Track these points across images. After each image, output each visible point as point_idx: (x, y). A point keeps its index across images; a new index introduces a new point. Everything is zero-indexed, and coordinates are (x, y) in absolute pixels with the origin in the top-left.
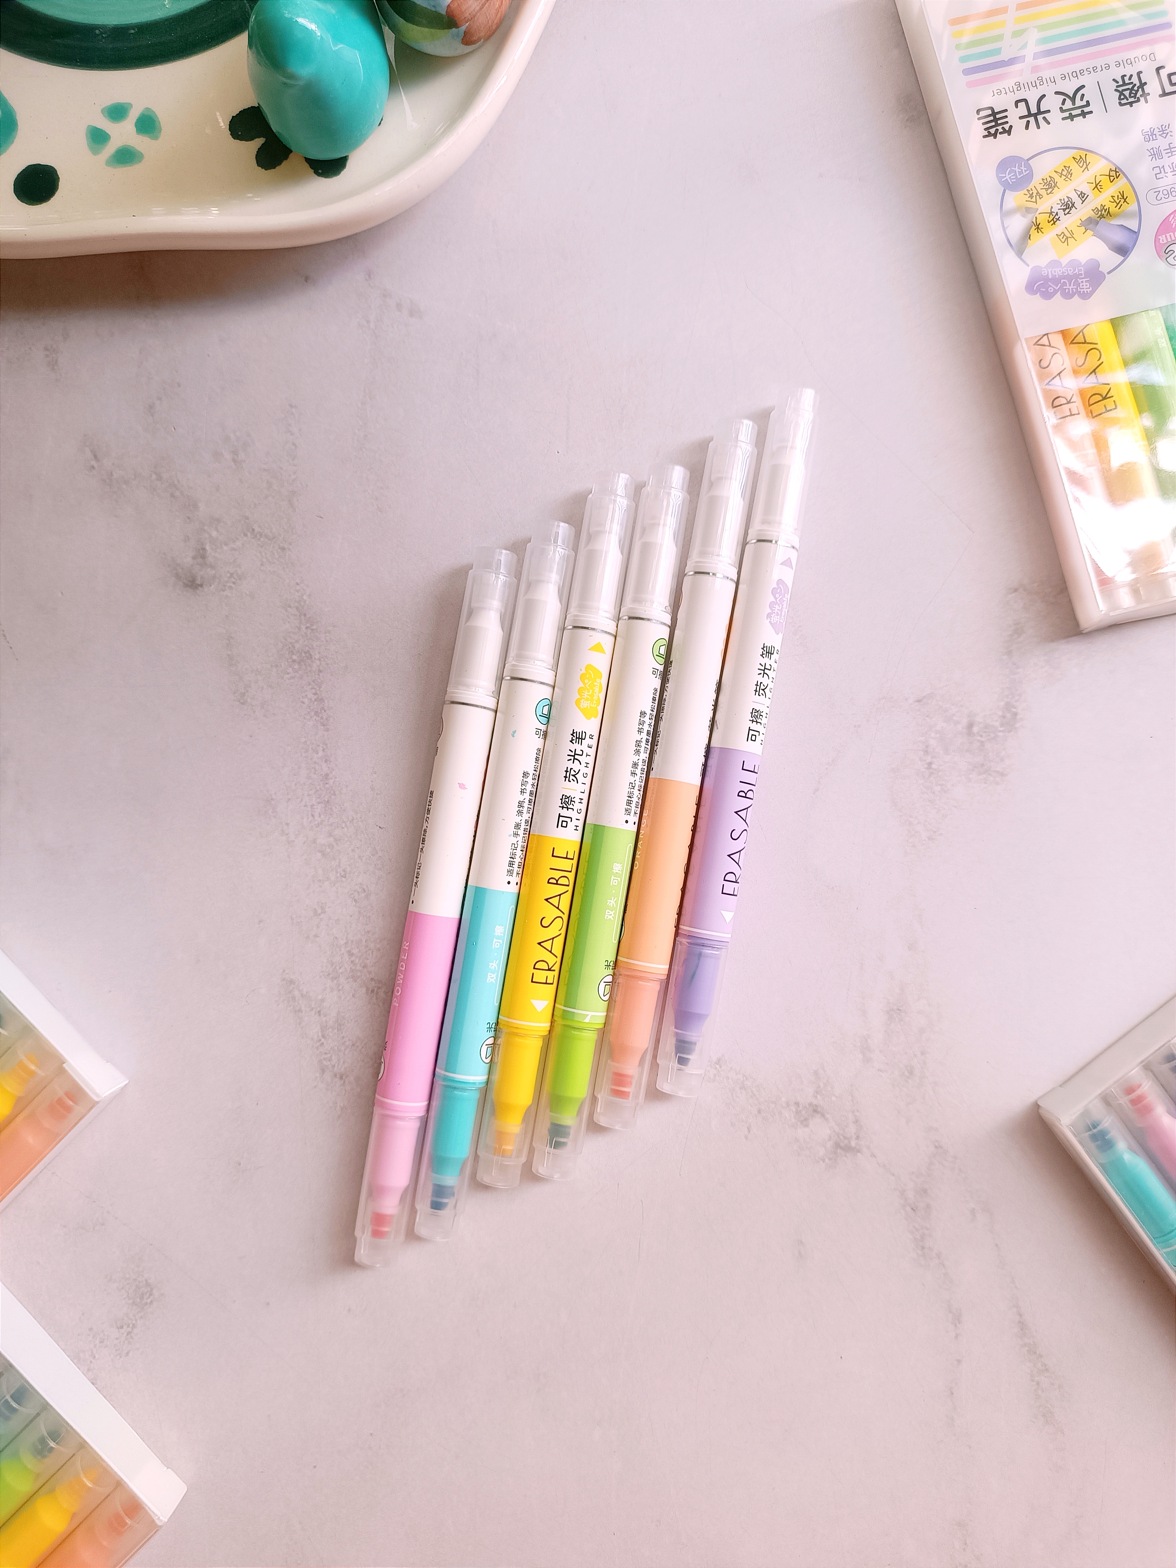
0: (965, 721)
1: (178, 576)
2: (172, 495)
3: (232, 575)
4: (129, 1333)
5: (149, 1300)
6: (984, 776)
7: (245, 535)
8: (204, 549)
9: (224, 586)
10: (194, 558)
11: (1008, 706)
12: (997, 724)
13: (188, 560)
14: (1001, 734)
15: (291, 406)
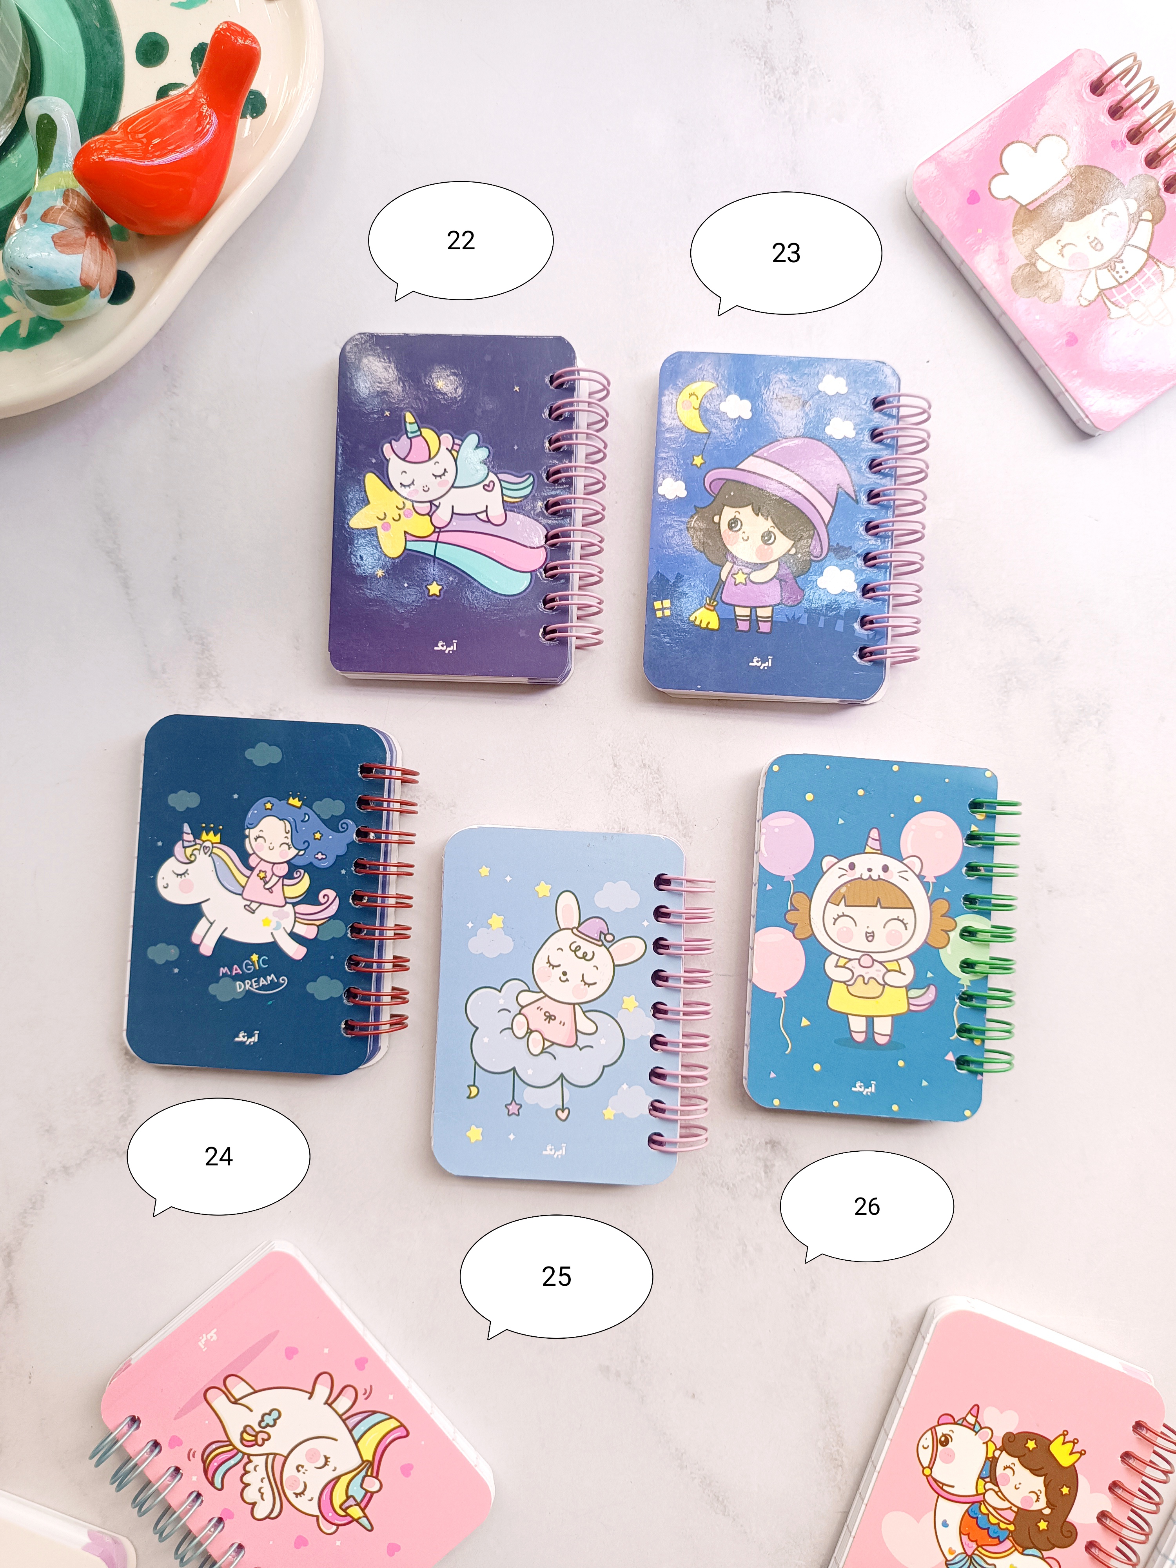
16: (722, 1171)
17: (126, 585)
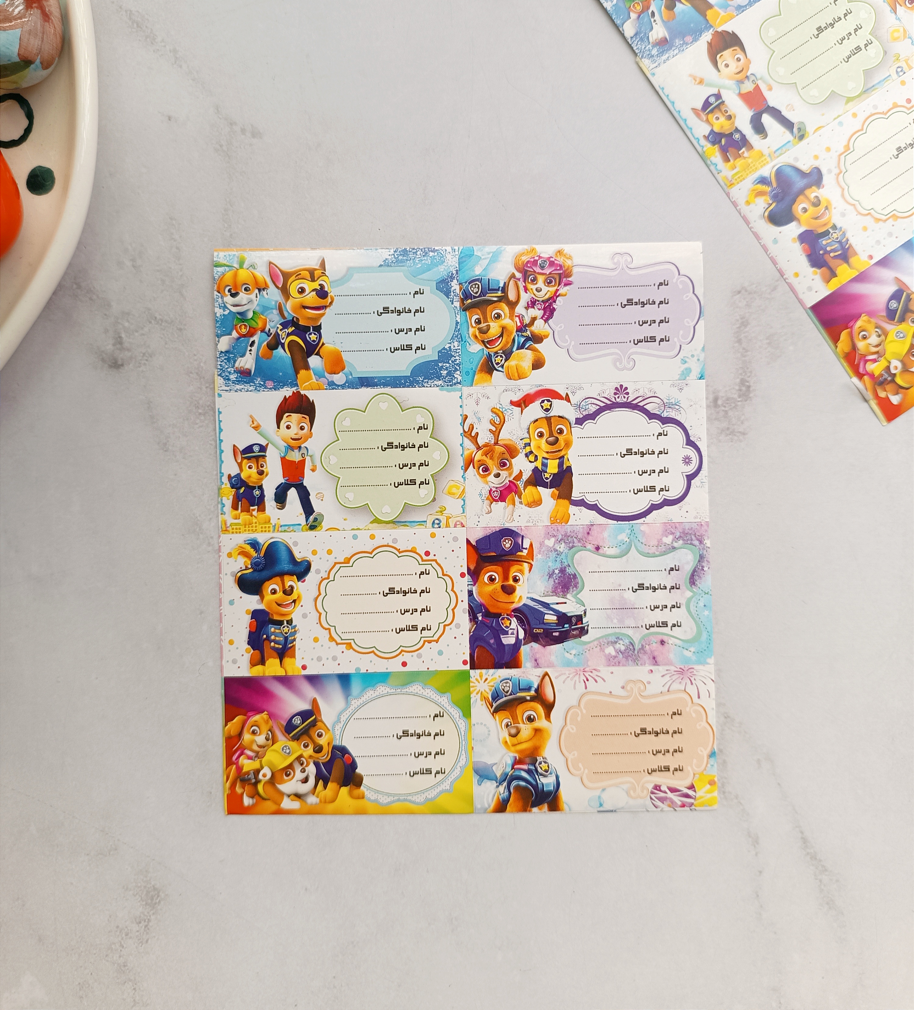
1: (103, 360)
2: (91, 299)
3: (144, 354)
4: (146, 926)
5: (157, 901)
6: (730, 436)
7: (150, 322)
8: (120, 337)
9: (140, 363)
10: (114, 345)
11: (743, 382)
12: (736, 396)
13: (109, 347)
14: (739, 403)
15: (172, 219)
16: (163, 334)
17: (805, 840)
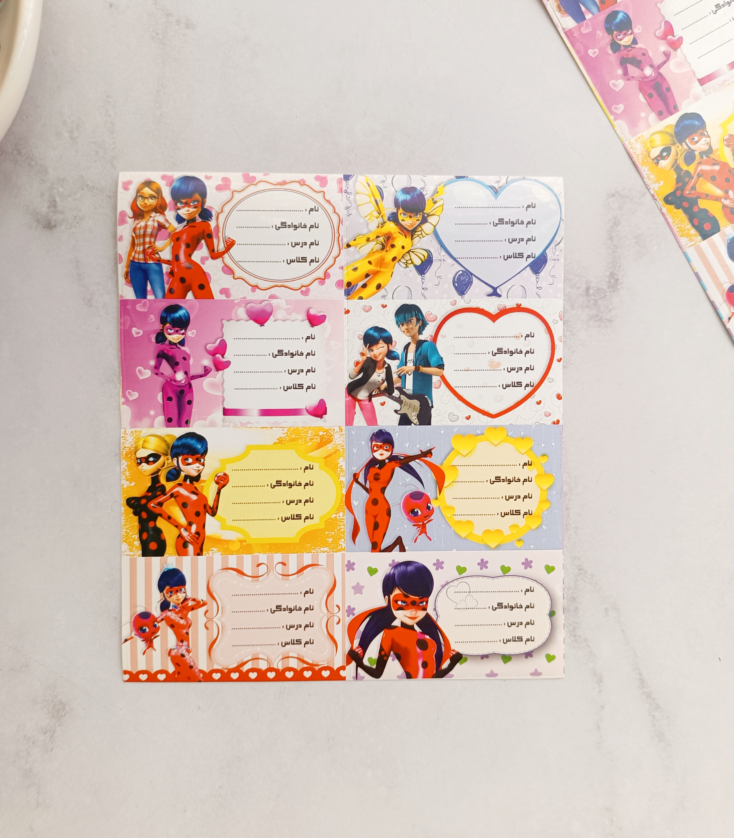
0: (584, 287)
1: (38, 221)
2: (29, 165)
3: (75, 217)
4: (51, 736)
5: (63, 714)
6: (599, 323)
7: (83, 189)
8: (55, 201)
9: (71, 225)
10: (49, 207)
11: (612, 275)
12: (605, 287)
13: (44, 210)
14: (608, 294)
15: (108, 97)
